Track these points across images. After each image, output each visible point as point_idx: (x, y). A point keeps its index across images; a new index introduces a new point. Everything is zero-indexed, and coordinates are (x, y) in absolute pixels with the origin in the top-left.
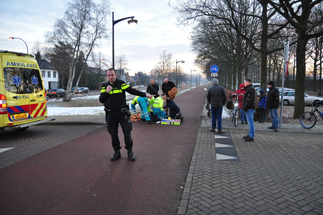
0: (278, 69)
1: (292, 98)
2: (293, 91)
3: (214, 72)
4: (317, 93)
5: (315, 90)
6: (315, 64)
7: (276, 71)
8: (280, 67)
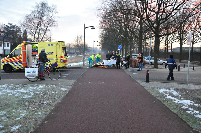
0: (146, 45)
1: (153, 61)
2: (153, 58)
3: (120, 48)
4: (166, 60)
5: (165, 58)
6: (165, 44)
7: (145, 47)
8: (147, 44)
